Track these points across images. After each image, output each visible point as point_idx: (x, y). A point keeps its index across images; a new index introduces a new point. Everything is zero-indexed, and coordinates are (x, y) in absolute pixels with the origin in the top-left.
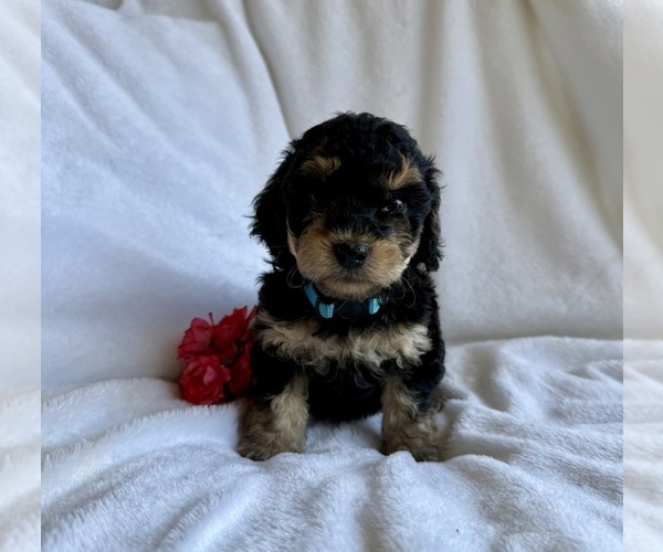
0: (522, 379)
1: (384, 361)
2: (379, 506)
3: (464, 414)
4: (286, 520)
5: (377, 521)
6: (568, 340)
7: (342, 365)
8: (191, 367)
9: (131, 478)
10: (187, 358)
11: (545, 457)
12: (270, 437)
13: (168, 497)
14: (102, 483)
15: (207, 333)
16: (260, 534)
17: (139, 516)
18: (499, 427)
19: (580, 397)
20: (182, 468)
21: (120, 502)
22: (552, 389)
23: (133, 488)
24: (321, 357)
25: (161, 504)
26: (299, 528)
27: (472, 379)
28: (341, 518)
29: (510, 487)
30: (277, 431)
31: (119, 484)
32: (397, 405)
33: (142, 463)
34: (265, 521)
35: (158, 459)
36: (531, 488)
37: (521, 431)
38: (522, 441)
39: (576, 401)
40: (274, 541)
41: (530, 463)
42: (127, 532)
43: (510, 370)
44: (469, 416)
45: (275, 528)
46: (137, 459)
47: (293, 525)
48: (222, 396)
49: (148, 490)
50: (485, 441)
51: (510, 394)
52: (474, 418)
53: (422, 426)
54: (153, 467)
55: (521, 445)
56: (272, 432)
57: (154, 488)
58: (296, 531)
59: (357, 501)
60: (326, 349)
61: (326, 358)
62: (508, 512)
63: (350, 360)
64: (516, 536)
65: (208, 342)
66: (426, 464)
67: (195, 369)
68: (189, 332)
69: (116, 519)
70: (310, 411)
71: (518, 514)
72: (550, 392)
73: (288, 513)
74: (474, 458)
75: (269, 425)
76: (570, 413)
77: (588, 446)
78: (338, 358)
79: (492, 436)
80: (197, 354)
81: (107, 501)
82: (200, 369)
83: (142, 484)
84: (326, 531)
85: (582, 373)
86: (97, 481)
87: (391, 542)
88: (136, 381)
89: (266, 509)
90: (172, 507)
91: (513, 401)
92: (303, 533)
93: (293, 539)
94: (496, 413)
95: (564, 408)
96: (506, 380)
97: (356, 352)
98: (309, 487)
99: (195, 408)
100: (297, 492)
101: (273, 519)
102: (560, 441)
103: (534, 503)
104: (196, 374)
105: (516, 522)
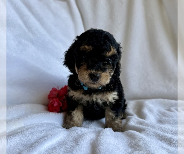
0: (151, 111)
1: (103, 102)
2: (97, 141)
3: (131, 119)
4: (70, 143)
5: (96, 145)
6: (166, 100)
7: (90, 103)
8: (51, 101)
9: (28, 129)
10: (50, 99)
11: (152, 132)
12: (72, 123)
13: (37, 135)
14: (19, 130)
15: (56, 92)
16: (61, 146)
17: (28, 139)
18: (141, 123)
19: (168, 117)
20: (43, 128)
21: (23, 135)
22: (160, 114)
23: (27, 132)
24: (85, 100)
25: (35, 136)
26: (73, 145)
27: (136, 110)
28: (86, 143)
29: (138, 139)
30: (74, 121)
31: (24, 131)
32: (109, 115)
33: (32, 126)
34: (63, 143)
35: (37, 125)
36: (145, 140)
37: (147, 125)
38: (146, 127)
39: (167, 118)
40: (65, 148)
41: (147, 133)
42: (23, 143)
43: (147, 108)
44: (132, 120)
45: (66, 145)
46: (31, 125)
47: (71, 144)
48: (59, 110)
49: (32, 133)
50: (136, 127)
51: (146, 115)
52: (134, 121)
53: (116, 122)
54: (35, 127)
55: (146, 128)
56: (72, 121)
57: (33, 132)
58: (72, 146)
59: (92, 139)
60: (86, 98)
61: (86, 101)
62: (136, 146)
63: (93, 101)
64: (136, 152)
65: (57, 95)
66: (116, 132)
67: (52, 102)
68: (51, 92)
69: (21, 139)
70: (84, 116)
71: (139, 146)
72: (159, 115)
73: (71, 141)
74: (131, 131)
75: (71, 119)
76: (164, 121)
77: (167, 130)
78: (89, 101)
79: (138, 126)
80: (53, 98)
81: (19, 135)
82: (54, 102)
83: (30, 131)
84: (80, 146)
85: (169, 110)
86: (18, 130)
87: (98, 150)
88: (35, 104)
89: (65, 140)
90: (38, 137)
91: (147, 117)
92: (74, 147)
93: (70, 148)
94: (141, 119)
95: (163, 120)
96: (146, 111)
97: (94, 99)
98: (79, 135)
99: (51, 113)
100: (75, 136)
101: (66, 143)
102: (159, 128)
103: (144, 143)
104: (52, 104)
105: (138, 148)
